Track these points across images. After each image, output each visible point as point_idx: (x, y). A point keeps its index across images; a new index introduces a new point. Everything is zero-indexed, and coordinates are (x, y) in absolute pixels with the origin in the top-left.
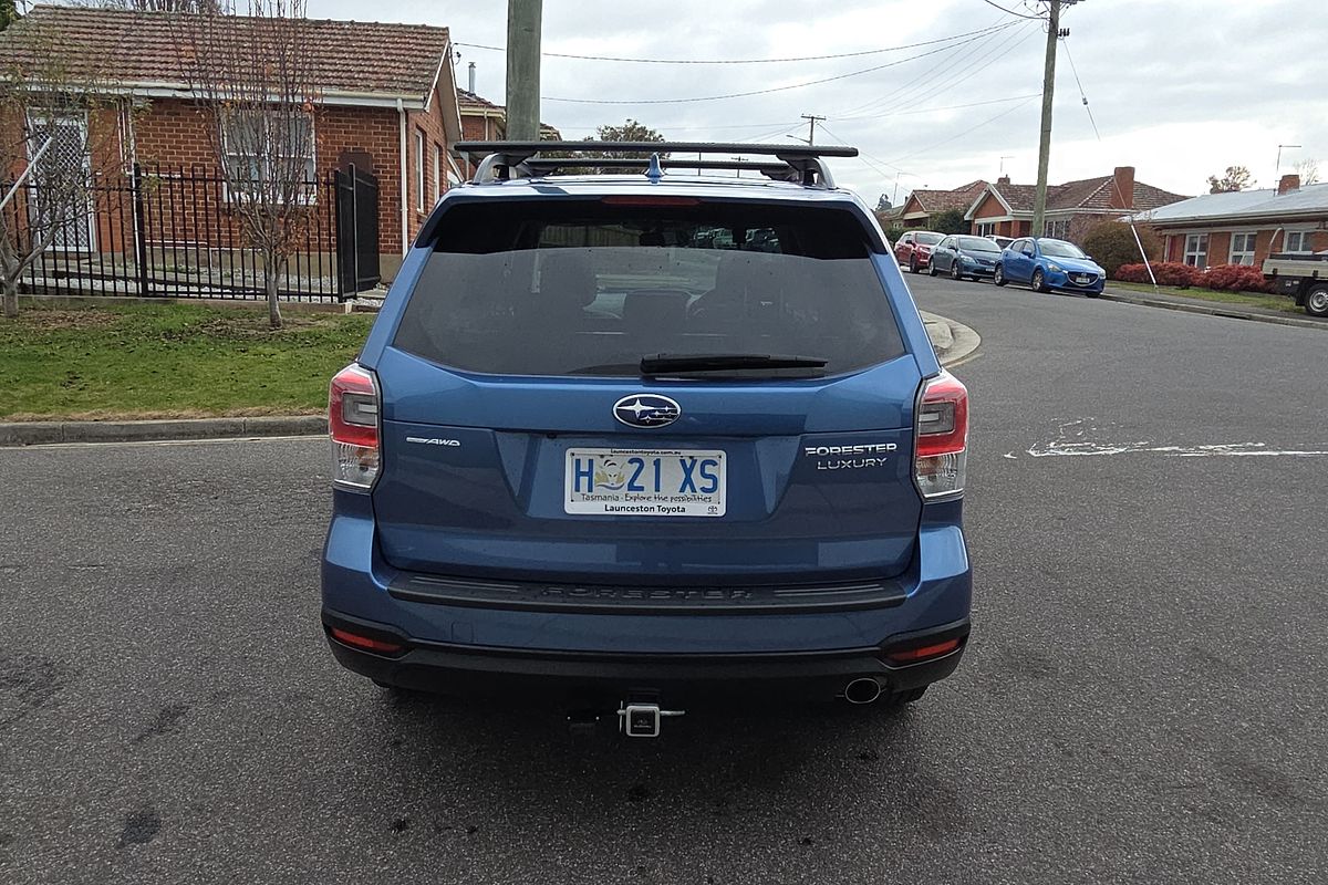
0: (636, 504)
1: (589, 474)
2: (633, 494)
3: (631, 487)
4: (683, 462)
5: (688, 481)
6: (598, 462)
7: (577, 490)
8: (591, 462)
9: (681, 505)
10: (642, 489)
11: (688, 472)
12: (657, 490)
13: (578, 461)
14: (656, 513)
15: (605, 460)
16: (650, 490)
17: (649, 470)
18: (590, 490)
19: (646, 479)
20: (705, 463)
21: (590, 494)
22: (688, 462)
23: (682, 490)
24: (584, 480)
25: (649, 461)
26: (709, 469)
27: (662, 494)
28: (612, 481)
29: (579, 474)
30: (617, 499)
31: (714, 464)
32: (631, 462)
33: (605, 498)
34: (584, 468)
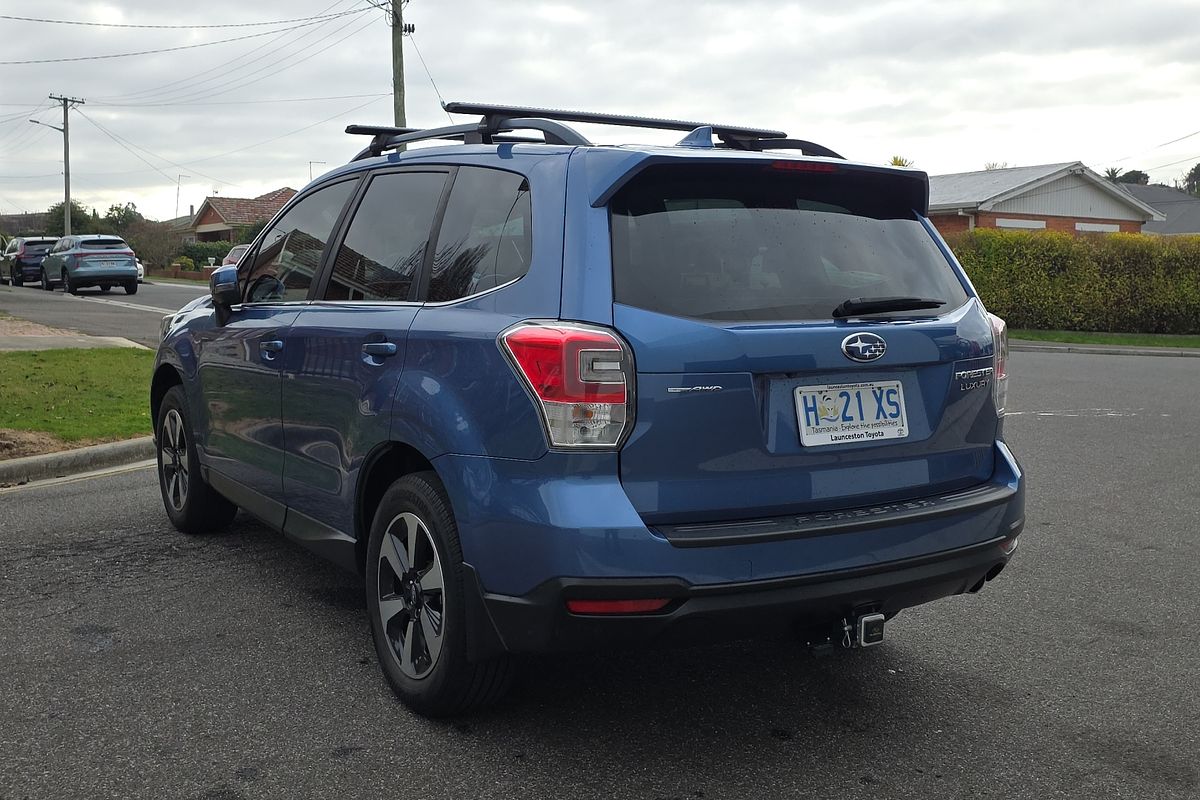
0: (851, 433)
1: (814, 409)
2: (847, 423)
3: (845, 418)
4: (874, 392)
5: (880, 409)
6: (819, 398)
7: (809, 425)
8: (814, 397)
9: (881, 430)
10: (851, 419)
11: (879, 401)
12: (862, 419)
13: (805, 398)
14: (865, 439)
15: (823, 395)
16: (857, 421)
17: (854, 401)
18: (817, 424)
19: (853, 411)
20: (889, 392)
21: (817, 427)
22: (878, 392)
23: (878, 418)
24: (812, 414)
25: (852, 393)
26: (893, 398)
27: (866, 422)
28: (831, 413)
29: (808, 410)
30: (836, 429)
31: (895, 392)
32: (841, 395)
33: (829, 430)
34: (810, 405)
